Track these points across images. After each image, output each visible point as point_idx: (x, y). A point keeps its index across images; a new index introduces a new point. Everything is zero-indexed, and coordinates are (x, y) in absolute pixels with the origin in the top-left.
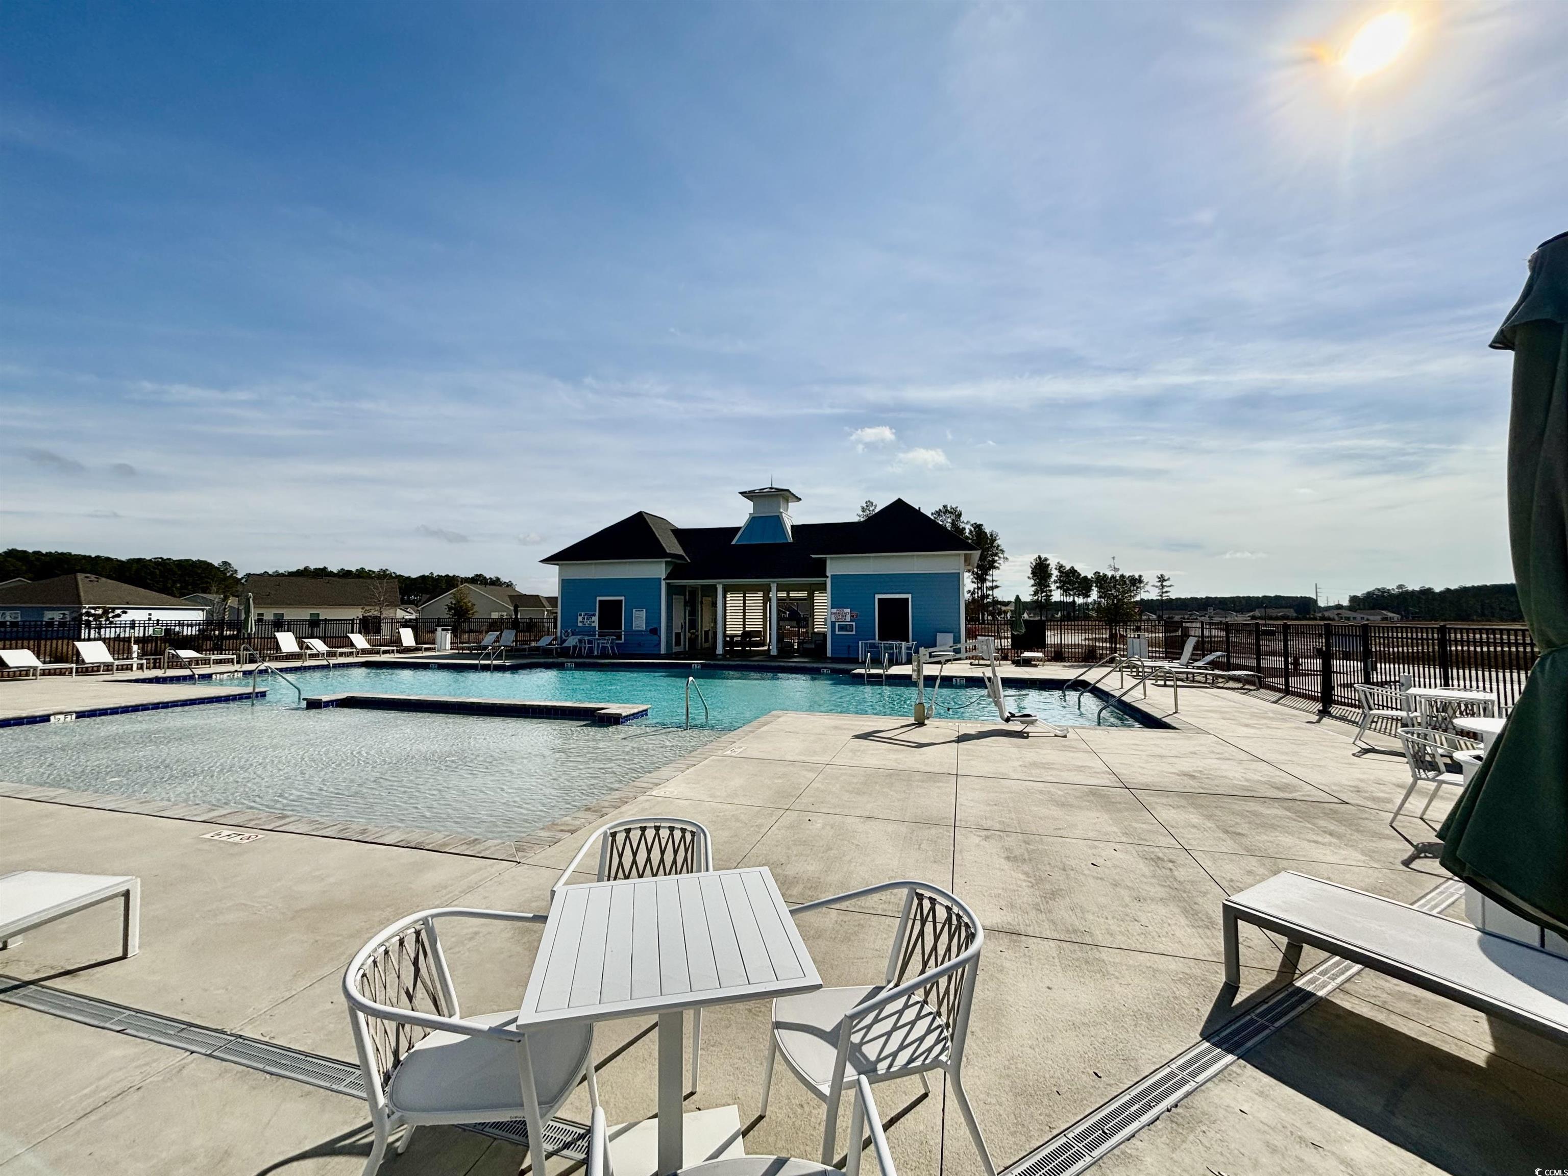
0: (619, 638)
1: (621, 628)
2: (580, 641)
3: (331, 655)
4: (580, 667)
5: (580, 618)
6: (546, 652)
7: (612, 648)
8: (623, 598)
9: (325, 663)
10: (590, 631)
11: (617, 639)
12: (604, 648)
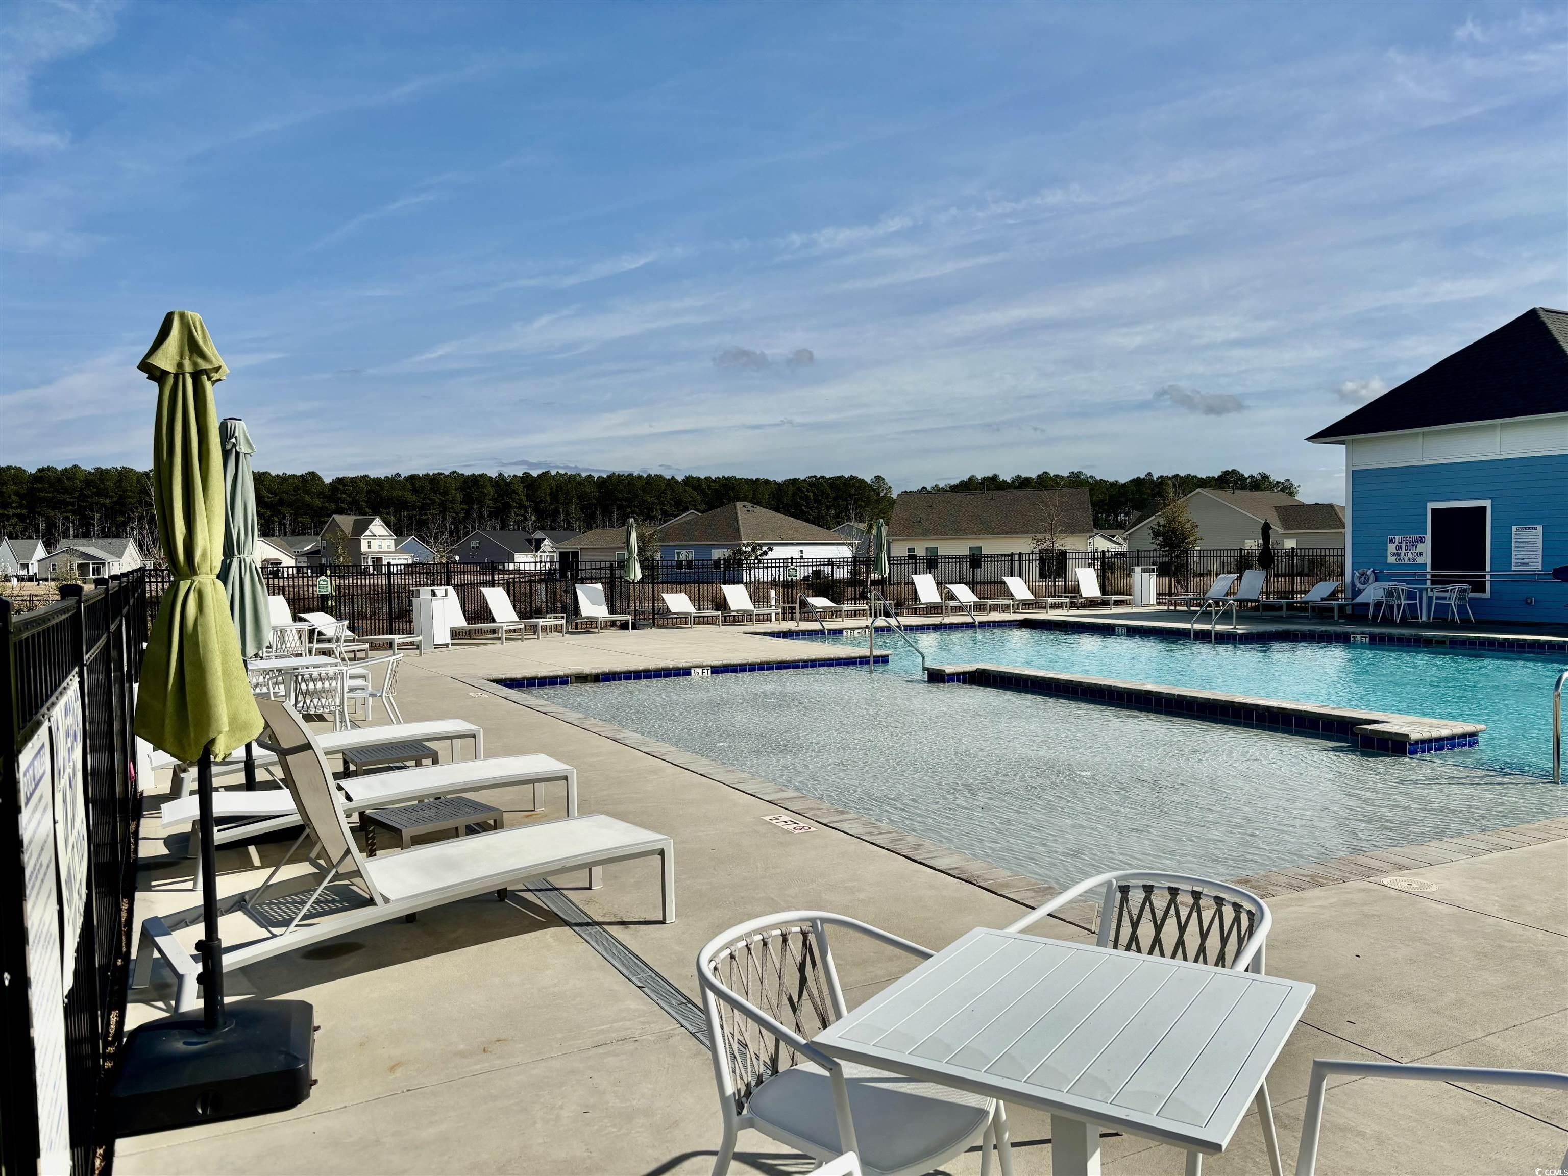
0: (1479, 587)
1: (1483, 568)
2: (1390, 593)
3: (979, 608)
4: (1377, 642)
5: (1392, 548)
6: (1321, 612)
7: (1461, 608)
8: (1487, 503)
9: (968, 619)
10: (1410, 573)
11: (1473, 590)
12: (1443, 609)
